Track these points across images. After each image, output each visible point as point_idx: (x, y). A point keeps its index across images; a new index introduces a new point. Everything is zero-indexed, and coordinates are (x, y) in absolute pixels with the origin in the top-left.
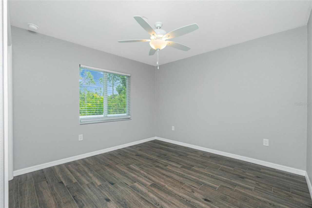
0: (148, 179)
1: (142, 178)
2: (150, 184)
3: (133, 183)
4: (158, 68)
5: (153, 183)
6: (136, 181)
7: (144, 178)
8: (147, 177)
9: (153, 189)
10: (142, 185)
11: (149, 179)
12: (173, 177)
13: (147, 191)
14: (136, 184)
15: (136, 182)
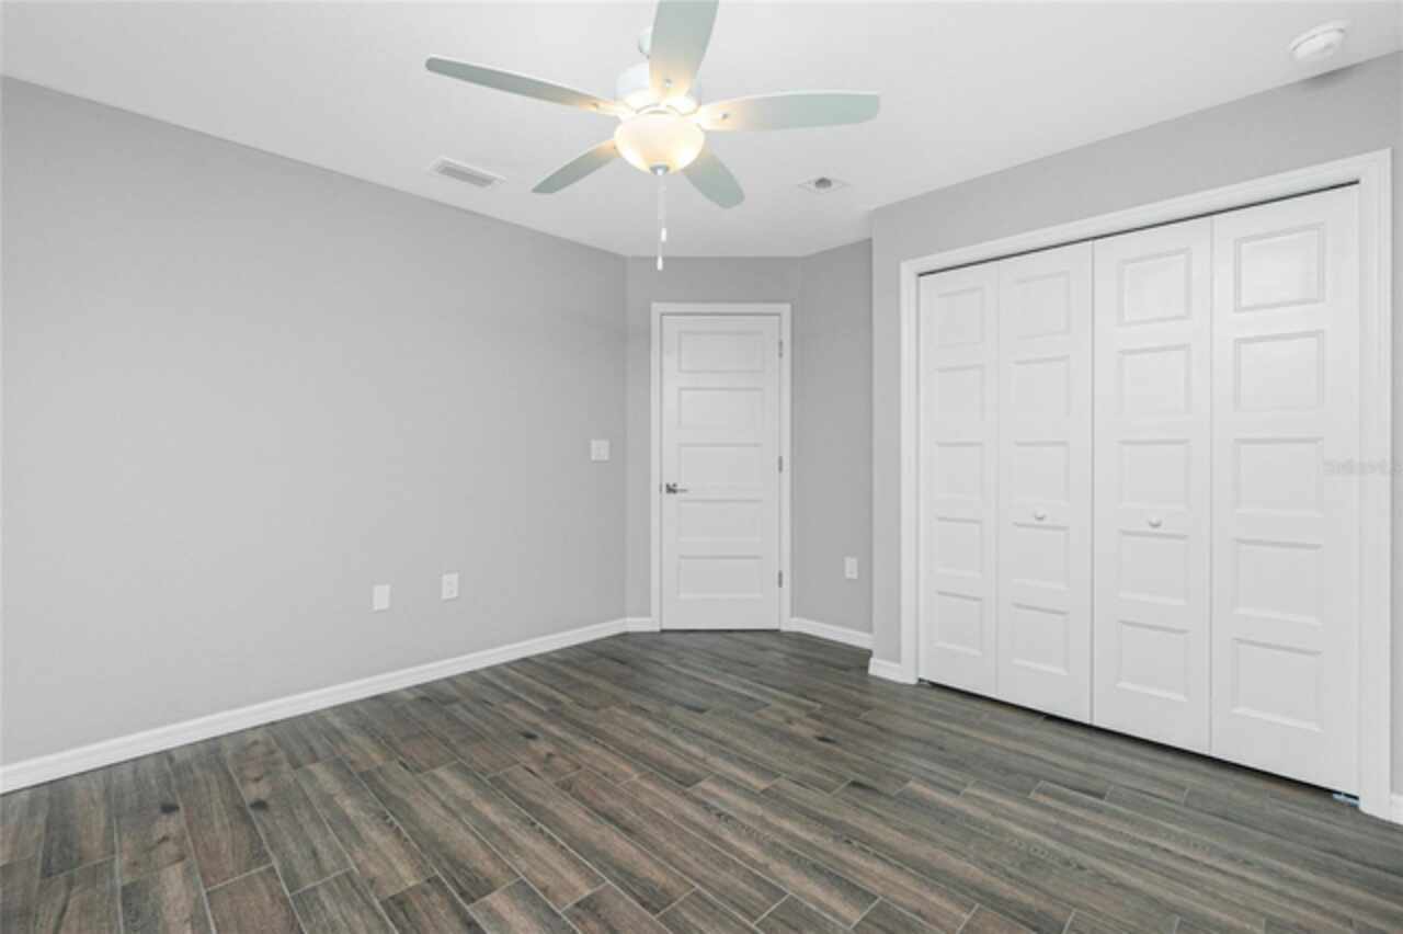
0: (715, 808)
1: (740, 811)
2: (702, 784)
3: (774, 790)
4: (660, 265)
5: (688, 790)
6: (762, 796)
7: (731, 813)
8: (719, 815)
9: (689, 768)
10: (732, 779)
11: (707, 808)
12: (587, 813)
13: (711, 759)
14: (760, 784)
15: (764, 792)
